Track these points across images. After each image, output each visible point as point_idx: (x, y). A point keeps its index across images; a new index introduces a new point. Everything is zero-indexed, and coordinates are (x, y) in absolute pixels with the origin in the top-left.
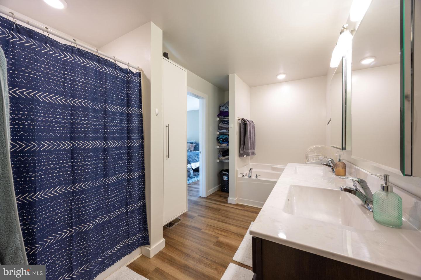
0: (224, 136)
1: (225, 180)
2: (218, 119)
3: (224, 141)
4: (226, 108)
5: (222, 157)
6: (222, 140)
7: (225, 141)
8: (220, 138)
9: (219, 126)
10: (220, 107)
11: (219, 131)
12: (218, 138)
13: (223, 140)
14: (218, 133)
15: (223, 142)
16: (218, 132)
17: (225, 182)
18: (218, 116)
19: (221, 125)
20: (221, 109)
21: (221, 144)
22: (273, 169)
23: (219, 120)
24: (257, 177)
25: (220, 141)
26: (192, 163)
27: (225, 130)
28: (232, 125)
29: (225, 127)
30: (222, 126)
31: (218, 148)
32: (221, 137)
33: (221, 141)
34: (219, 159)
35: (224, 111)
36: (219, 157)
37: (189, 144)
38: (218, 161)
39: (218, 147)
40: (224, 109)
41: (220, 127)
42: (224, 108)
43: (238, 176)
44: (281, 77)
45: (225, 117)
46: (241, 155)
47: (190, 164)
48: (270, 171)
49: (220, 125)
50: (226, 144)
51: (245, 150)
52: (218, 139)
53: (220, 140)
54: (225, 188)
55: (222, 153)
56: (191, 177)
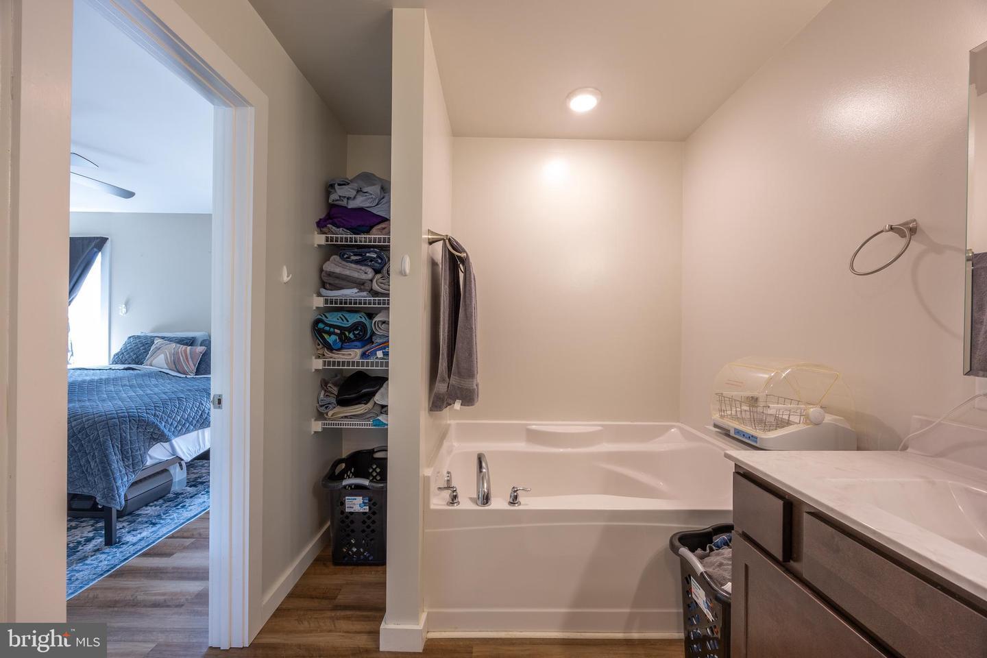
0: (347, 315)
1: (351, 513)
2: (320, 239)
3: (349, 340)
4: (358, 191)
5: (338, 409)
6: (338, 332)
7: (351, 336)
8: (331, 326)
9: (321, 270)
10: (329, 188)
11: (323, 291)
12: (321, 326)
13: (342, 333)
14: (319, 302)
15: (340, 339)
16: (319, 295)
17: (352, 522)
18: (321, 225)
19: (335, 266)
20: (333, 197)
21: (331, 349)
22: (534, 436)
23: (323, 242)
24: (516, 497)
25: (331, 339)
26: (179, 433)
27: (355, 290)
28: (407, 260)
29: (356, 275)
30: (338, 270)
31: (317, 370)
32: (333, 319)
33: (334, 337)
34: (320, 416)
35: (352, 205)
36: (322, 410)
37: (174, 345)
38: (317, 426)
39: (318, 364)
40: (348, 198)
41: (330, 274)
42: (352, 193)
43: (432, 507)
44: (583, 103)
45: (355, 234)
46: (438, 403)
47: (167, 440)
48: (521, 446)
49: (330, 267)
50: (359, 352)
51: (454, 380)
52: (319, 330)
53: (330, 334)
54: (351, 545)
55: (335, 390)
56: (177, 495)
